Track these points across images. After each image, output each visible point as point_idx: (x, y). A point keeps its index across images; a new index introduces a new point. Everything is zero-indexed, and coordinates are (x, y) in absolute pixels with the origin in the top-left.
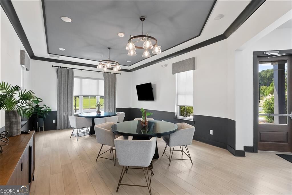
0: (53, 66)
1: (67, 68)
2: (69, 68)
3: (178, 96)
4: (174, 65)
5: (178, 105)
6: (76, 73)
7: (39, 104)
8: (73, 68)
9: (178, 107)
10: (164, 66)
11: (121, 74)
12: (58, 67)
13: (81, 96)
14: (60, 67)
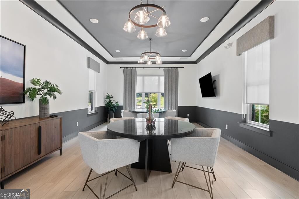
0: (121, 68)
1: (131, 68)
2: (132, 68)
3: (249, 88)
4: (239, 41)
5: (248, 102)
6: (139, 71)
7: (110, 99)
8: (136, 68)
9: (247, 106)
10: (228, 47)
11: (183, 68)
12: (125, 68)
13: (144, 93)
14: (126, 68)
